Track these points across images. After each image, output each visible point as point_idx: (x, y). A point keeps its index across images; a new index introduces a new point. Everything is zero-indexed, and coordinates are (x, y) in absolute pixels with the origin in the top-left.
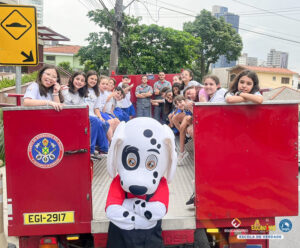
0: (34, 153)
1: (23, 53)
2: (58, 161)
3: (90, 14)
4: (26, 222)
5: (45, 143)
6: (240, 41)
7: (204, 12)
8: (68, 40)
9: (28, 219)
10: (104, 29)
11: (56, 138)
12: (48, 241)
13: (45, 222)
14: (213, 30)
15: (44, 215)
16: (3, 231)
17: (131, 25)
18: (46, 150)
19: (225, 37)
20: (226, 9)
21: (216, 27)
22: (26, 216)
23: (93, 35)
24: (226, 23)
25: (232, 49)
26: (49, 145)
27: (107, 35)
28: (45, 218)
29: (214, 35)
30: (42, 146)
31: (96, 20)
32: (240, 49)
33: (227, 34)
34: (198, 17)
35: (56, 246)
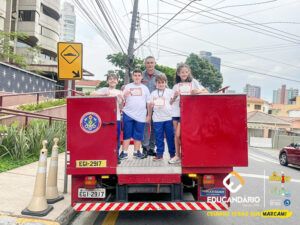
0: (84, 124)
1: (74, 72)
2: (98, 129)
3: (109, 57)
4: (78, 166)
5: (90, 118)
6: (220, 77)
7: (192, 55)
8: (92, 75)
9: (79, 164)
10: (118, 68)
11: (97, 115)
12: (90, 178)
13: (88, 166)
14: (200, 68)
15: (89, 161)
16: (56, 185)
17: (139, 65)
18: (90, 122)
19: (209, 74)
20: (210, 54)
21: (202, 66)
22: (78, 162)
24: (210, 63)
25: (215, 83)
26: (93, 120)
27: (120, 72)
28: (89, 164)
29: (200, 73)
30: (88, 120)
31: (113, 62)
32: (221, 83)
33: (211, 71)
34: (188, 60)
35: (95, 182)
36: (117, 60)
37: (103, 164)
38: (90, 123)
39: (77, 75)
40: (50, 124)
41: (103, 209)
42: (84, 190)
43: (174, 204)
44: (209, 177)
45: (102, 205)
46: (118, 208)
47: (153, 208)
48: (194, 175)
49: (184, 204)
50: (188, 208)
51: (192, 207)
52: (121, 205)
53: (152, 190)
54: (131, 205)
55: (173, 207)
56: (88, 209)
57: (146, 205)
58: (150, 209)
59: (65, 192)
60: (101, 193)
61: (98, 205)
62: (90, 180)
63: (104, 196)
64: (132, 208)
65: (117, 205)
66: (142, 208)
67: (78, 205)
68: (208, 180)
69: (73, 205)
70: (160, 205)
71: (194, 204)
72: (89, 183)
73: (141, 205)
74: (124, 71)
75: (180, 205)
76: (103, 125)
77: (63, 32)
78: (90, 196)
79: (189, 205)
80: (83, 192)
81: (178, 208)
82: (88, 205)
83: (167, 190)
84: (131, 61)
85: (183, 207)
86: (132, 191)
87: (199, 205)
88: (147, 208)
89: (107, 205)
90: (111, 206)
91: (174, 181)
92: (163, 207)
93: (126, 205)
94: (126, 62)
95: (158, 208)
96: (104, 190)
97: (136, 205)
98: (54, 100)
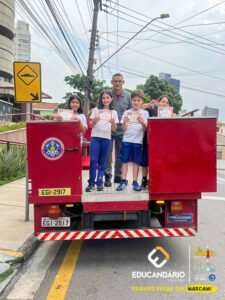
0: (46, 151)
1: (32, 95)
2: (61, 155)
3: (67, 79)
4: (40, 194)
5: (52, 144)
8: (50, 98)
10: (77, 90)
11: (59, 141)
12: (54, 207)
13: (52, 195)
15: (52, 190)
18: (53, 148)
22: (40, 190)
23: (68, 94)
26: (55, 146)
27: (79, 94)
28: (52, 192)
30: (50, 146)
31: (71, 84)
35: (58, 211)
36: (75, 81)
37: (67, 192)
38: (53, 150)
39: (36, 98)
40: (8, 149)
41: (68, 238)
42: (47, 219)
43: (142, 231)
44: (177, 203)
45: (67, 234)
46: (84, 236)
47: (120, 235)
48: (162, 202)
49: (151, 231)
50: (156, 235)
51: (160, 234)
52: (87, 234)
53: (119, 218)
54: (97, 234)
55: (140, 234)
56: (53, 238)
57: (112, 232)
58: (117, 237)
59: (27, 219)
60: (66, 221)
61: (62, 234)
62: (54, 209)
63: (69, 225)
64: (99, 237)
65: (82, 233)
66: (108, 237)
67: (42, 235)
68: (176, 206)
69: (36, 234)
70: (127, 233)
71: (162, 231)
72: (53, 212)
73: (107, 233)
74: (83, 93)
75: (147, 232)
76: (66, 151)
77: (17, 53)
78: (54, 225)
79: (157, 232)
80: (46, 222)
81: (146, 235)
82: (52, 234)
83: (134, 217)
84: (91, 82)
85: (150, 234)
86: (98, 218)
87: (167, 231)
88: (114, 236)
89: (72, 234)
90: (77, 234)
91: (141, 209)
92: (130, 235)
93: (92, 233)
94: (86, 84)
95: (125, 236)
96: (69, 219)
97: (102, 233)
98: (11, 124)
